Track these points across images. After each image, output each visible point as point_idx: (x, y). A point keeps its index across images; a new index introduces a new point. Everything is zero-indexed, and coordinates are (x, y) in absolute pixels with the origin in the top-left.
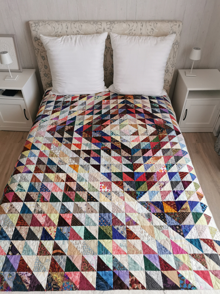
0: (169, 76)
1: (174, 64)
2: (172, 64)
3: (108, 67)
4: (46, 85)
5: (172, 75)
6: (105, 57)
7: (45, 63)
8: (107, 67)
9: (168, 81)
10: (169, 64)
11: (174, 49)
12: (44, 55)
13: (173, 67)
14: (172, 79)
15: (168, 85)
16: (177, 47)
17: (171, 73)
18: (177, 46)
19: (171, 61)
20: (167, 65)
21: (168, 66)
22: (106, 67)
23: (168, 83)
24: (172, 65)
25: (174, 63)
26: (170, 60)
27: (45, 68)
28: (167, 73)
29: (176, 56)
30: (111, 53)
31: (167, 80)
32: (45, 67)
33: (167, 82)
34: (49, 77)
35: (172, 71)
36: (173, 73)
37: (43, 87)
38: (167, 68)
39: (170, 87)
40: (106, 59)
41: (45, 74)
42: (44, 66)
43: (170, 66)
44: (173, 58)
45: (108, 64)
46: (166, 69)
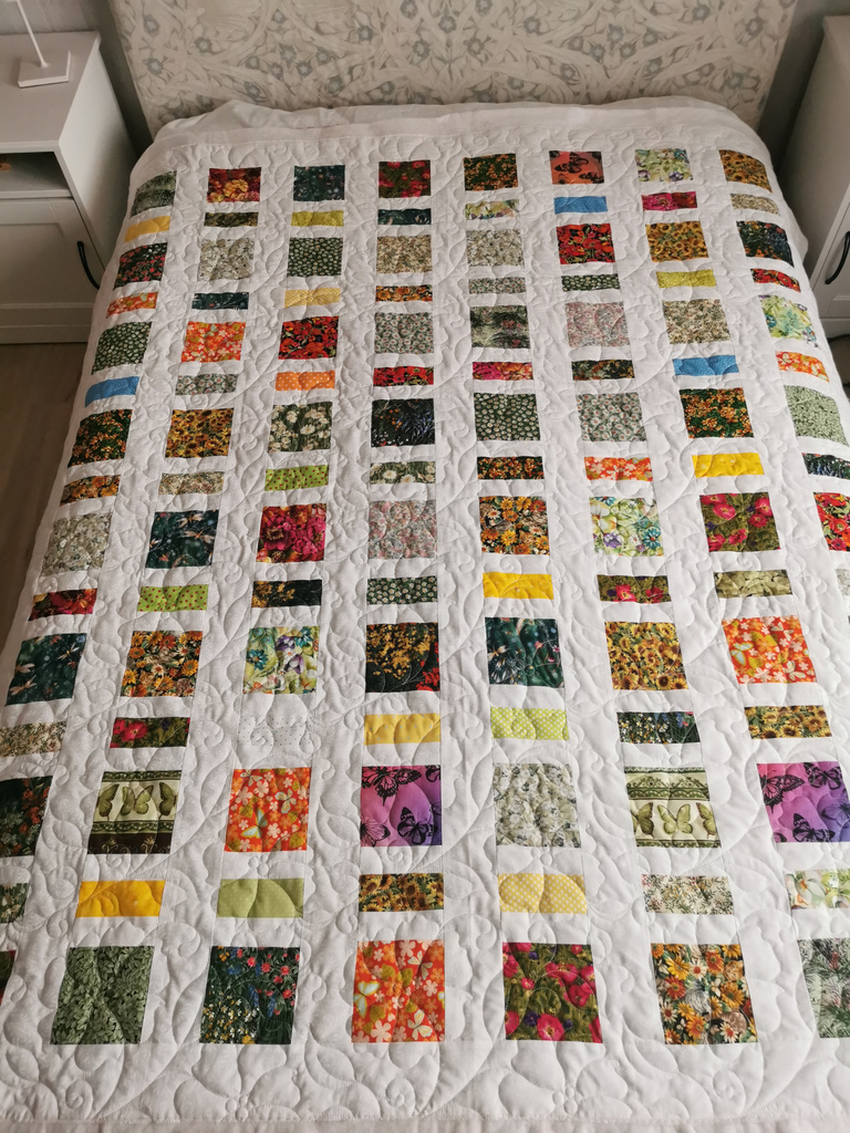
3: (457, 13)
4: (160, 117)
5: (777, 47)
7: (143, 4)
8: (451, 14)
9: (757, 79)
13: (785, 6)
14: (775, 68)
15: (751, 101)
17: (773, 37)
22: (446, 11)
23: (755, 88)
27: (149, 32)
28: (754, 34)
31: (753, 74)
32: (146, 25)
33: (748, 83)
34: (169, 77)
35: (779, 19)
36: (786, 36)
37: (150, 126)
38: (756, 10)
39: (762, 109)
41: (151, 60)
42: (141, 21)
46: (753, 16)
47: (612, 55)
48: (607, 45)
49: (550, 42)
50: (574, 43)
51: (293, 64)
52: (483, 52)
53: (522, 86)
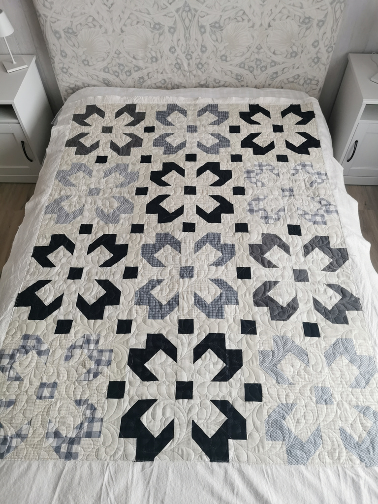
0: (320, 70)
1: (333, 45)
2: (327, 45)
3: (192, 52)
4: (66, 91)
5: (326, 68)
6: (187, 30)
7: (61, 45)
8: (190, 53)
9: (318, 81)
10: (321, 45)
11: (335, 12)
12: (58, 29)
13: (329, 52)
14: (325, 75)
15: (316, 89)
16: (342, 9)
17: (324, 65)
18: (343, 4)
19: (327, 38)
20: (318, 47)
21: (320, 49)
22: (188, 51)
23: (317, 84)
24: (327, 48)
25: (333, 43)
26: (325, 36)
27: (63, 57)
28: (316, 63)
29: (338, 27)
30: (198, 21)
31: (315, 79)
32: (61, 54)
33: (313, 82)
34: (71, 75)
35: (327, 59)
36: (329, 65)
37: (61, 94)
38: (317, 54)
40: (189, 34)
41: (63, 68)
42: (60, 52)
43: (323, 50)
44: (332, 33)
45: (193, 45)
46: (316, 56)
47: (257, 70)
48: (255, 66)
49: (231, 65)
50: (242, 65)
51: (123, 71)
52: (203, 68)
53: (220, 82)
